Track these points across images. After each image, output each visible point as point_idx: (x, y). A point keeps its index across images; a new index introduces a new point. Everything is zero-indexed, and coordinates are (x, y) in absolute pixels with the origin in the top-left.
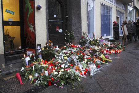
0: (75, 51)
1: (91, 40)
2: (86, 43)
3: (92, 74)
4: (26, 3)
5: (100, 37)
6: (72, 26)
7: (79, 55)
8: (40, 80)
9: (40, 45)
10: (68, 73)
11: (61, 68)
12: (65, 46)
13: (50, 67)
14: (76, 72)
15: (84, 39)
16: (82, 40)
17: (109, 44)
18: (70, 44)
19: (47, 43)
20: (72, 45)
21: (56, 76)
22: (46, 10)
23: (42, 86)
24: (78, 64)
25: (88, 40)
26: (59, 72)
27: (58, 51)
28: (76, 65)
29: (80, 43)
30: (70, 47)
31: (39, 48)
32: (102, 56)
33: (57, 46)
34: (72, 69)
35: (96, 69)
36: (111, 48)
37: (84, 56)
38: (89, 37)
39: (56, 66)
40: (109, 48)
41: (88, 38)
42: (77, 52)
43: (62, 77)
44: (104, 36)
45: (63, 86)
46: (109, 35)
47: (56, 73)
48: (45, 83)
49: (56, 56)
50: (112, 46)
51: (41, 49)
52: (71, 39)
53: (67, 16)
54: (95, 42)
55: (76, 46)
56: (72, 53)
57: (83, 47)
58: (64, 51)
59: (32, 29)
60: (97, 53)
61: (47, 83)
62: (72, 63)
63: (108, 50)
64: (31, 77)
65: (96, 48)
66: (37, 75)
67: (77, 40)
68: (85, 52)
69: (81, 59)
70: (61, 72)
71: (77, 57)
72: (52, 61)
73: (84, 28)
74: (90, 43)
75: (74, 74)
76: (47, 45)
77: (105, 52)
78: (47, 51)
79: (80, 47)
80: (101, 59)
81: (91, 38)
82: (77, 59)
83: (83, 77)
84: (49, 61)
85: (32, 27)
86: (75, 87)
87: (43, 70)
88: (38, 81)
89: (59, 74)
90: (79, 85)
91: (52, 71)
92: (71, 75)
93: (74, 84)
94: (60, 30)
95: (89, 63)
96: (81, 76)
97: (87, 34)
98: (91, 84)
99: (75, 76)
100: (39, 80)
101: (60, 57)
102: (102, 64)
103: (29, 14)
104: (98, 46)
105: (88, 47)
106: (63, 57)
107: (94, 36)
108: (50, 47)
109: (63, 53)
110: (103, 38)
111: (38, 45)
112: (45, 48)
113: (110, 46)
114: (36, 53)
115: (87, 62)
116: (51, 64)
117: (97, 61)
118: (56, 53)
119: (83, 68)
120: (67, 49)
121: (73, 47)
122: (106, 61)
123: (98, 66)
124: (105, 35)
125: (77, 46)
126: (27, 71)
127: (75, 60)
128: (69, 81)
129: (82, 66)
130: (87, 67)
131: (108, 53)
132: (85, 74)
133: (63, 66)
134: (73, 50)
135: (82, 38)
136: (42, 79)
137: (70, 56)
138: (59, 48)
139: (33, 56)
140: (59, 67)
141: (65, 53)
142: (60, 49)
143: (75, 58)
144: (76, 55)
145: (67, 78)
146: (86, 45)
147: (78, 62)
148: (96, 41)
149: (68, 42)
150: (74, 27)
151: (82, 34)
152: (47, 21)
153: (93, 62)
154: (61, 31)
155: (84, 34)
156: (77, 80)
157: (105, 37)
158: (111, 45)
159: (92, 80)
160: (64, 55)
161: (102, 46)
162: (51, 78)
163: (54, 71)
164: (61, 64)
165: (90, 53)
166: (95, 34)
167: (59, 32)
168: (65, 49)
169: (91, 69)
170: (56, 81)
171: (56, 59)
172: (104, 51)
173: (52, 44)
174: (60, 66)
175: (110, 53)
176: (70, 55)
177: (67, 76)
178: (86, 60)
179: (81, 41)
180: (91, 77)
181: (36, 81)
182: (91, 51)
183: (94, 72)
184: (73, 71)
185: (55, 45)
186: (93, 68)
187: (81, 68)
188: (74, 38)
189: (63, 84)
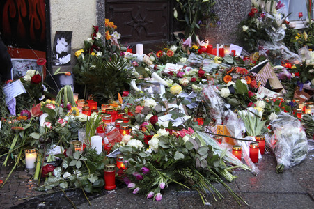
0: (215, 66)
1: (292, 24)
2: (268, 39)
3: (283, 160)
7: (231, 83)
8: (70, 169)
10: (184, 146)
11: (157, 129)
12: (174, 48)
13: (111, 127)
14: (215, 144)
15: (258, 21)
16: (253, 26)
18: (194, 40)
19: (96, 30)
20: (205, 44)
21: (135, 154)
23: (80, 189)
24: (225, 119)
25: (277, 27)
26: (146, 141)
27: (145, 64)
28: (219, 121)
29: (242, 40)
33: (140, 47)
34: (202, 135)
35: (305, 143)
37: (253, 89)
39: (134, 122)
41: (278, 16)
42: (224, 74)
43: (158, 158)
45: (162, 192)
47: (138, 144)
48: (93, 179)
49: (133, 84)
52: (201, 18)
55: (221, 51)
56: (201, 75)
57: (254, 57)
58: (169, 67)
61: (99, 178)
62: (201, 112)
67: (226, 22)
68: (262, 76)
69: (243, 99)
70: (154, 142)
71: (226, 92)
72: (118, 104)
74: (287, 41)
75: (210, 152)
76: (99, 35)
78: (96, 60)
79: (238, 54)
81: (296, 15)
82: (225, 100)
83: (245, 167)
84: (106, 101)
86: (209, 198)
87: (81, 134)
88: (64, 170)
89: (147, 146)
90: (226, 194)
91: (118, 140)
92: (195, 151)
93: (206, 186)
95: (273, 116)
96: (238, 163)
98: (276, 194)
99: (212, 158)
100: (65, 166)
101: (150, 90)
105: (275, 58)
106: (163, 91)
108: (108, 47)
109: (164, 75)
112: (88, 48)
114: (49, 66)
115: (267, 113)
116: (115, 115)
118: (135, 72)
119: (246, 134)
120: (184, 59)
121: (209, 51)
125: (227, 52)
127: (215, 101)
128: (187, 173)
129: (244, 128)
130: (264, 132)
132: (254, 157)
133: (163, 120)
134: (210, 65)
135: (251, 15)
136: (79, 165)
137: (195, 86)
138: (146, 52)
139: (36, 79)
140: (149, 124)
141: (171, 73)
142: (149, 59)
143: (215, 95)
144: (221, 82)
145: (180, 164)
146: (268, 47)
147: (226, 109)
149: (184, 29)
153: (296, 114)
156: (219, 173)
159: (287, 183)
160: (168, 82)
162: (116, 161)
163: (127, 137)
164: (157, 114)
165: (284, 80)
168: (174, 60)
169: (283, 142)
170: (137, 169)
171: (137, 95)
174: (153, 120)
176: (193, 81)
177: (179, 156)
178: (261, 105)
179: (245, 28)
180: (280, 171)
181: (57, 171)
182: (287, 73)
183: (295, 155)
184: (207, 139)
185: (130, 41)
186: (290, 136)
187: (237, 134)
188: (212, 15)
189: (163, 184)
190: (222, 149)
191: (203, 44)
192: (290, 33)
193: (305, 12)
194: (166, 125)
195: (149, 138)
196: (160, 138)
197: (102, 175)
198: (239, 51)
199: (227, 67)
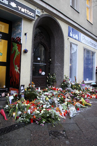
1: (72, 83)
2: (67, 87)
3: (71, 116)
4: (13, 46)
5: (82, 82)
6: (55, 69)
7: (60, 97)
8: (23, 118)
9: (24, 86)
10: (49, 113)
11: (43, 108)
12: (47, 89)
13: (32, 107)
14: (56, 112)
15: (65, 83)
17: (91, 89)
18: (51, 86)
19: (30, 84)
20: (54, 88)
21: (38, 114)
22: (32, 53)
23: (25, 123)
24: (58, 106)
25: (69, 84)
29: (62, 87)
30: (51, 89)
31: (22, 88)
32: (82, 100)
33: (39, 88)
35: (76, 111)
36: (92, 93)
37: (64, 99)
38: (71, 81)
39: (38, 106)
41: (69, 82)
42: (58, 95)
43: (43, 115)
45: (44, 124)
46: (92, 80)
47: (39, 112)
48: (28, 120)
49: (38, 97)
50: (94, 91)
51: (24, 89)
52: (53, 82)
53: (50, 60)
54: (77, 87)
55: (57, 90)
56: (53, 95)
57: (64, 91)
58: (46, 93)
59: (17, 70)
60: (78, 97)
62: (53, 104)
63: (90, 94)
64: (14, 114)
65: (77, 92)
66: (20, 113)
67: (58, 83)
68: (66, 96)
69: (62, 101)
70: (42, 112)
71: (58, 99)
72: (34, 102)
73: (66, 72)
74: (71, 87)
75: (55, 114)
76: (30, 86)
77: (86, 96)
78: (30, 91)
80: (81, 103)
82: (58, 101)
83: (63, 117)
84: (31, 101)
85: (18, 68)
86: (55, 125)
87: (26, 109)
90: (58, 124)
91: (34, 111)
92: (52, 114)
93: (54, 122)
95: (69, 105)
96: (61, 116)
97: (69, 77)
98: (69, 124)
99: (55, 116)
101: (41, 98)
102: (81, 107)
103: (16, 56)
104: (80, 90)
105: (69, 91)
106: (44, 99)
107: (76, 80)
108: (32, 88)
109: (44, 95)
110: (85, 82)
111: (22, 86)
112: (28, 89)
113: (91, 91)
114: (19, 93)
115: (67, 104)
116: (33, 104)
117: (78, 104)
118: (38, 94)
120: (49, 91)
121: (55, 89)
122: (86, 105)
123: (77, 109)
124: (87, 79)
125: (59, 89)
126: (11, 108)
127: (56, 102)
128: (50, 119)
129: (62, 108)
130: (67, 109)
131: (89, 97)
132: (65, 115)
133: (44, 106)
134: (55, 93)
135: (64, 81)
136: (25, 117)
137: (52, 98)
138: (41, 89)
139: (16, 95)
141: (46, 95)
142: (41, 91)
143: (56, 100)
144: (57, 97)
145: (48, 117)
146: (67, 88)
147: (58, 104)
148: (77, 85)
149: (49, 84)
150: (56, 71)
151: (64, 78)
152: (31, 63)
153: (73, 105)
154: (43, 73)
155: (66, 78)
156: (57, 119)
157: (87, 81)
158: (92, 89)
159: (72, 121)
160: (46, 97)
161: (84, 90)
162: (33, 116)
163: (36, 110)
164: (43, 105)
165: (71, 96)
166: (77, 78)
168: (47, 92)
169: (71, 111)
170: (38, 118)
171: (38, 100)
172: (84, 96)
173: (34, 86)
174: (42, 106)
175: (91, 97)
177: (48, 115)
178: (66, 102)
179: (63, 84)
180: (70, 118)
181: (20, 118)
183: (74, 114)
184: (54, 111)
185: (37, 87)
186: (72, 110)
187: (61, 110)
188: (55, 81)
189: (44, 122)
190: (58, 113)
192: (72, 85)
196: (44, 111)
197: (30, 119)
198: (61, 89)
199: (58, 93)
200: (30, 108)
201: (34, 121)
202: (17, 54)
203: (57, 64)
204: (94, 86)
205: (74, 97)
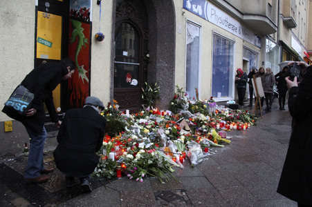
0: (161, 120)
1: (191, 102)
2: (182, 108)
3: (194, 162)
4: (74, 27)
5: (209, 98)
6: (157, 74)
7: (169, 128)
8: (101, 168)
10: (152, 157)
11: (139, 149)
12: (143, 112)
13: (117, 148)
14: (165, 156)
15: (178, 100)
16: (176, 102)
17: (227, 112)
18: (151, 108)
19: (109, 104)
21: (130, 161)
22: (112, 42)
23: (106, 177)
24: (168, 144)
25: (185, 103)
26: (134, 155)
27: (130, 119)
28: (165, 145)
29: (171, 108)
30: (151, 113)
32: (213, 132)
33: (128, 111)
34: (159, 152)
35: (202, 154)
36: (229, 120)
37: (179, 130)
39: (127, 146)
40: (227, 119)
41: (186, 99)
42: (166, 124)
43: (140, 162)
44: (216, 96)
45: (143, 178)
46: (228, 96)
47: (131, 156)
48: (111, 173)
49: (126, 128)
50: (233, 116)
52: (154, 99)
53: (148, 55)
54: (200, 107)
55: (163, 113)
56: (156, 124)
57: (176, 115)
58: (141, 120)
59: (83, 76)
60: (204, 126)
61: (114, 172)
62: (157, 141)
63: (225, 123)
65: (202, 117)
67: (165, 101)
68: (182, 124)
69: (175, 135)
70: (138, 155)
71: (168, 132)
72: (120, 137)
73: (179, 80)
74: (190, 109)
75: (163, 160)
76: (111, 107)
77: (218, 126)
78: (110, 117)
79: (170, 114)
80: (211, 138)
81: (192, 99)
82: (168, 135)
83: (178, 166)
84: (114, 136)
85: (85, 71)
86: (164, 180)
87: (104, 151)
88: (98, 168)
89: (135, 157)
90: (171, 178)
91: (121, 154)
92: (157, 160)
93: (162, 175)
94: (133, 80)
95: (188, 142)
96: (175, 164)
97: (184, 90)
98: (192, 177)
99: (164, 162)
100: (99, 166)
101: (134, 131)
102: (212, 146)
103: (80, 47)
104: (206, 114)
105: (185, 116)
106: (139, 131)
107: (197, 95)
108: (114, 112)
109: (139, 124)
110: (216, 100)
112: (106, 112)
113: (228, 115)
115: (185, 141)
116: (119, 142)
117: (204, 140)
118: (126, 123)
119: (177, 151)
120: (147, 117)
121: (157, 113)
122: (221, 142)
123: (205, 149)
124: (219, 94)
125: (165, 113)
127: (163, 136)
128: (154, 170)
129: (176, 148)
130: (185, 149)
131: (224, 128)
132: (181, 161)
133: (141, 145)
134: (159, 120)
135: (175, 98)
136: (105, 166)
137: (153, 129)
138: (130, 114)
140: (135, 147)
141: (142, 123)
142: (132, 117)
143: (163, 133)
144: (165, 128)
145: (151, 166)
146: (182, 111)
147: (168, 140)
148: (201, 105)
149: (147, 104)
150: (160, 77)
151: (176, 91)
152: (111, 62)
153: (197, 141)
154: (135, 82)
155: (179, 91)
156: (167, 169)
157: (219, 98)
158: (230, 113)
159: (195, 172)
160: (141, 127)
161: (213, 115)
162: (121, 164)
163: (125, 153)
164: (138, 143)
165: (190, 126)
166: (199, 92)
167: (132, 84)
168: (143, 117)
169: (193, 154)
170: (132, 168)
171: (127, 133)
172: (215, 125)
173: (117, 106)
174: (137, 145)
175: (229, 128)
176: (152, 127)
177: (150, 162)
178: (183, 137)
179: (173, 103)
180: (193, 167)
182: (192, 123)
183: (199, 159)
184: (162, 154)
185: (123, 108)
186: (196, 151)
187: (174, 151)
188: (158, 98)
189: (143, 175)
190: (168, 158)
191: (154, 110)
192: (190, 105)
193: (196, 97)
194: (143, 147)
195: (136, 154)
196: (141, 154)
197: (116, 170)
198: (170, 113)
199: (166, 121)
200: (113, 149)
201: (123, 173)
202: (82, 43)
203: (161, 64)
204: (231, 106)
205: (197, 127)
